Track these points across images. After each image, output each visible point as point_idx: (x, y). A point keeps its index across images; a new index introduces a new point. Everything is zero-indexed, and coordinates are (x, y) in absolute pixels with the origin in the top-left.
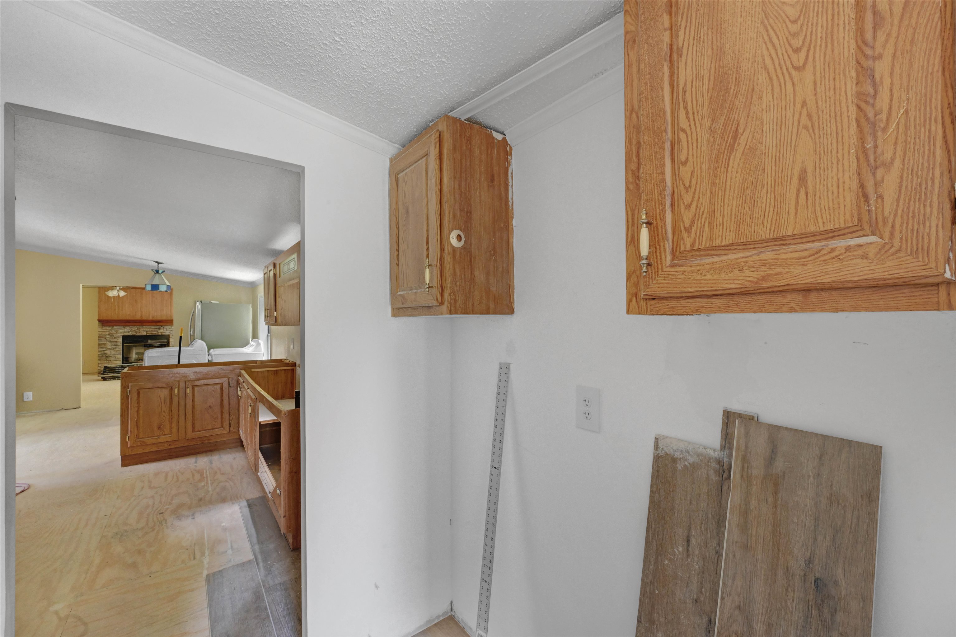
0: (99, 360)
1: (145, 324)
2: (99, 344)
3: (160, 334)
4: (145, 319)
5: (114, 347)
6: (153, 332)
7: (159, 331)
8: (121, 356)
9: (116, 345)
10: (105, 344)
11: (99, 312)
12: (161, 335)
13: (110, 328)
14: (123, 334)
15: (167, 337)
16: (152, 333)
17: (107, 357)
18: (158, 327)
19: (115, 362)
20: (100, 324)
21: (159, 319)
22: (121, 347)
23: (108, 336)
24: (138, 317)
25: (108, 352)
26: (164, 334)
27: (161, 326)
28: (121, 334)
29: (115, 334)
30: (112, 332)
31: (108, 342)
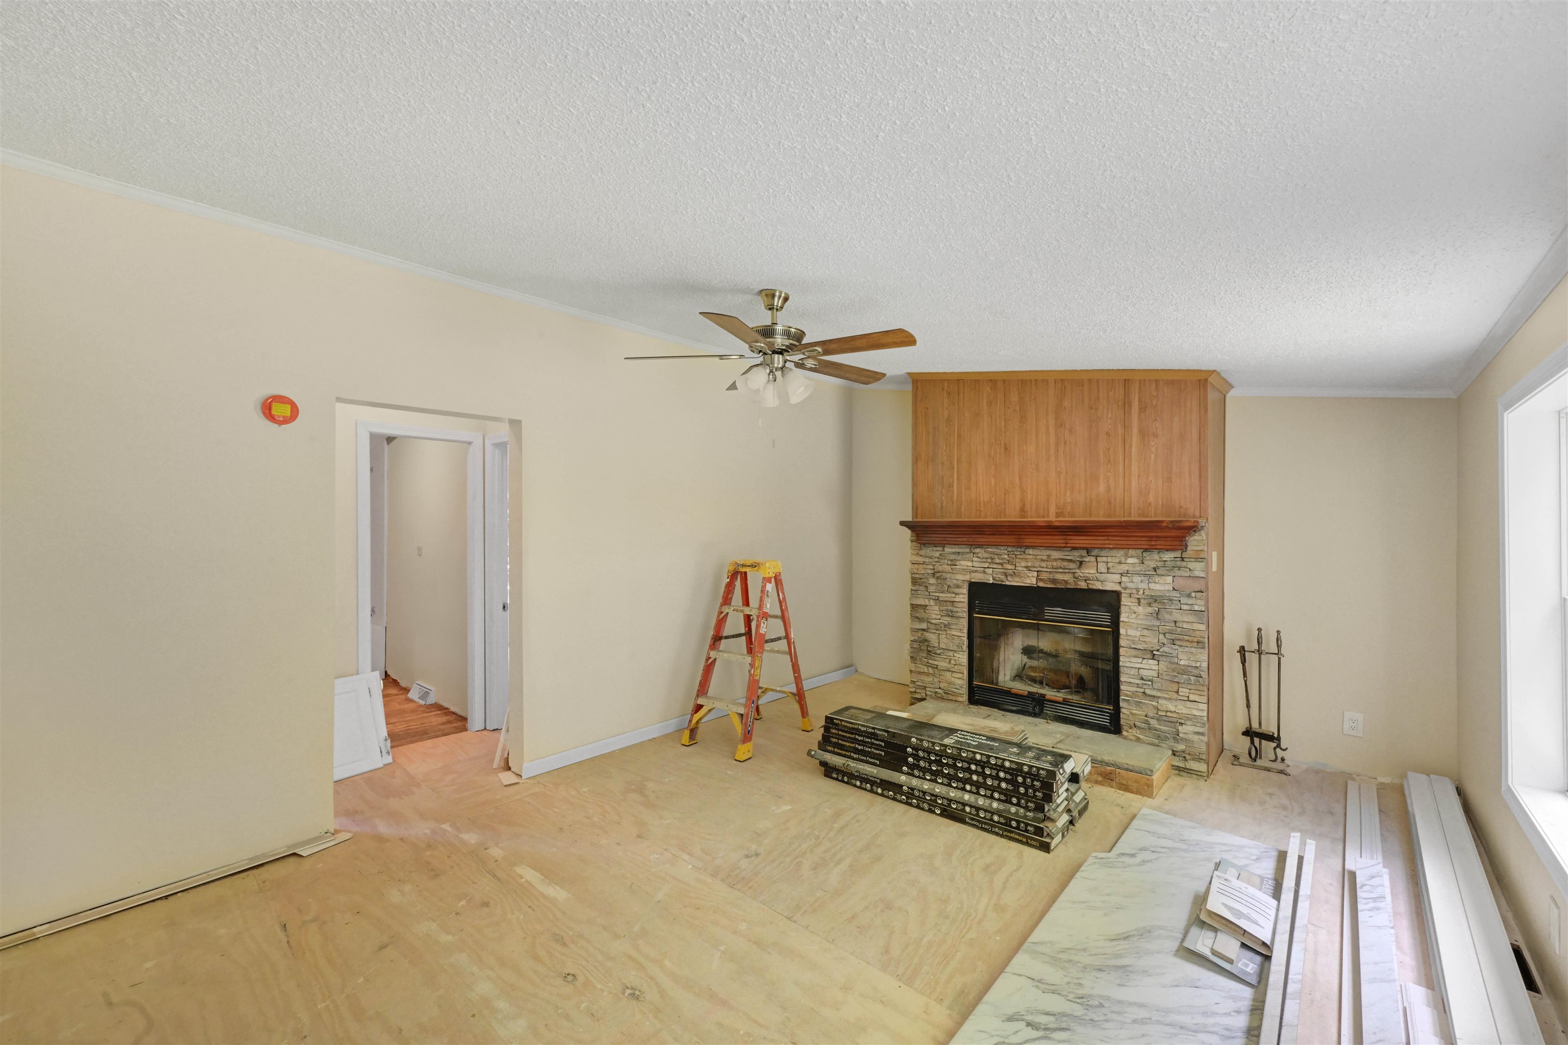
0: (912, 658)
1: (1029, 540)
2: (914, 607)
3: (1083, 585)
4: (1033, 517)
5: (946, 620)
6: (1059, 577)
7: (1079, 573)
8: (963, 658)
9: (951, 614)
10: (924, 607)
11: (913, 495)
12: (1091, 590)
13: (935, 552)
14: (967, 577)
15: (1111, 602)
16: (1054, 581)
17: (929, 652)
18: (1076, 555)
19: (948, 675)
20: (914, 536)
21: (1081, 517)
22: (964, 623)
23: (932, 581)
24: (1012, 515)
25: (932, 637)
26: (1098, 586)
27: (1088, 551)
28: (963, 578)
29: (948, 576)
30: (940, 568)
31: (932, 603)
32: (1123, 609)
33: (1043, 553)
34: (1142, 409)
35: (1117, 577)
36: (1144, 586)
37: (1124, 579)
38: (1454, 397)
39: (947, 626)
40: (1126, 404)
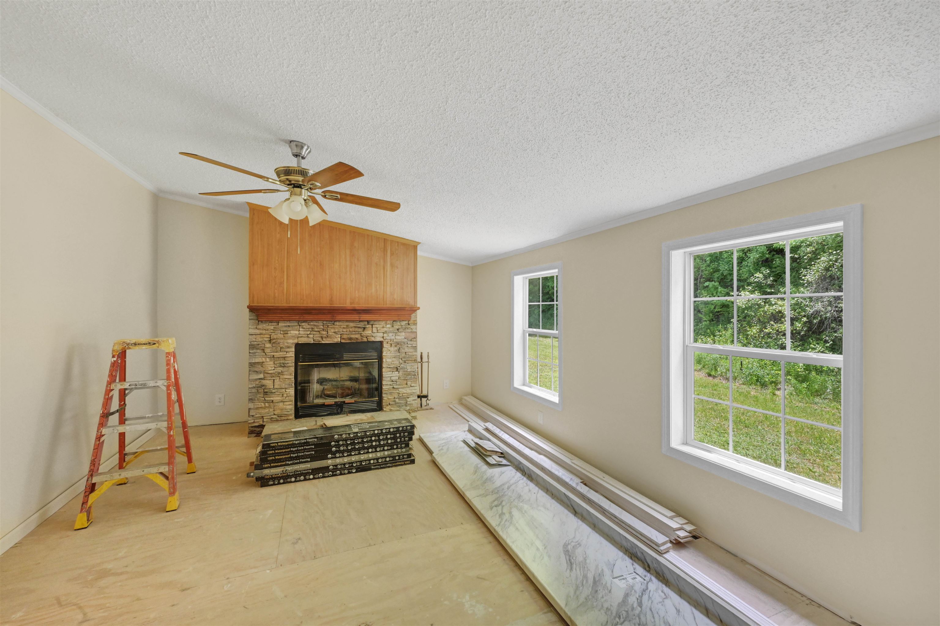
0: (251, 400)
1: (339, 317)
2: (252, 365)
3: (365, 340)
4: (337, 305)
5: (280, 370)
6: (353, 336)
7: (363, 334)
8: (291, 392)
9: (283, 366)
10: (261, 364)
11: (250, 288)
12: (368, 342)
13: (271, 327)
14: (296, 341)
15: (378, 347)
16: (350, 339)
17: (265, 393)
18: (361, 325)
19: (281, 405)
20: (254, 316)
21: (362, 305)
22: (293, 369)
23: (268, 345)
24: (325, 303)
25: (268, 383)
26: (373, 339)
27: (368, 322)
28: (292, 342)
29: (282, 341)
30: (275, 337)
31: (268, 360)
32: (384, 349)
33: (344, 324)
34: (392, 254)
35: (381, 335)
36: (393, 337)
37: (385, 335)
38: (471, 265)
39: (280, 374)
40: (385, 250)
